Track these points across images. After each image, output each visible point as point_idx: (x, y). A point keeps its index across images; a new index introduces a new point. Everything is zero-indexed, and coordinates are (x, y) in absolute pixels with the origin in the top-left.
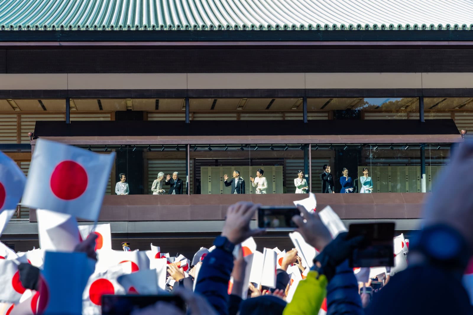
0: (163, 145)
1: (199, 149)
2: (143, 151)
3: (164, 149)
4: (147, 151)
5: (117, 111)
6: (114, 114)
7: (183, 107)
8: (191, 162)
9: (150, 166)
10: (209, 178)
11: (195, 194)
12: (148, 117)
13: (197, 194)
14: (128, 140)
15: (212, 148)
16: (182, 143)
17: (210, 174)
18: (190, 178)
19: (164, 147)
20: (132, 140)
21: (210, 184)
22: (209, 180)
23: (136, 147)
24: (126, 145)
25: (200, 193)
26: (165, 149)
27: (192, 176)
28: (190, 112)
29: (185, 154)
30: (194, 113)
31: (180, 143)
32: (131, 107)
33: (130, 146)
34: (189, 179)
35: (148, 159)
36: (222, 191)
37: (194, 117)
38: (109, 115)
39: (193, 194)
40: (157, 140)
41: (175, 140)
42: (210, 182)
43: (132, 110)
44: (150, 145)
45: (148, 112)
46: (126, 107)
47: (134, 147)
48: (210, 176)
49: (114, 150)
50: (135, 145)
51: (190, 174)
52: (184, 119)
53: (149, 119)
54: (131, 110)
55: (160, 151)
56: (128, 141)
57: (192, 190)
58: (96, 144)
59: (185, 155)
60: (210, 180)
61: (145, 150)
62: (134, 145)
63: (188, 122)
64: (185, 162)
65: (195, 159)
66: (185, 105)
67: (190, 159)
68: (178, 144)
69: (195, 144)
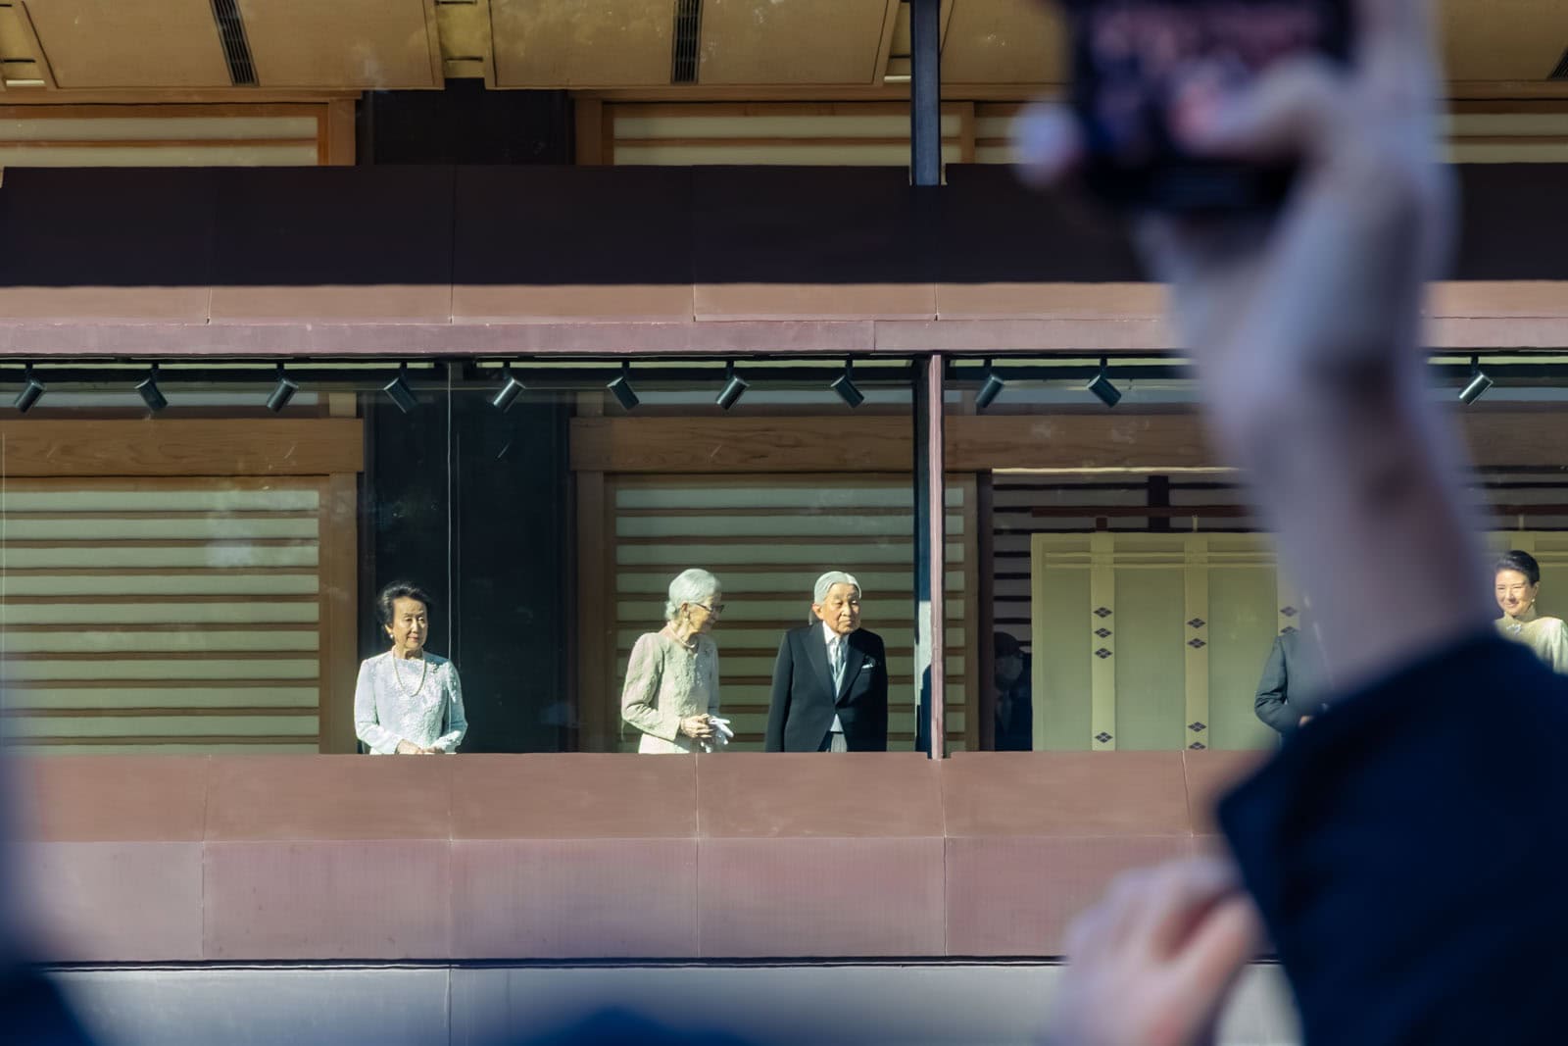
0: (730, 357)
1: (1013, 392)
2: (573, 410)
3: (738, 391)
4: (609, 412)
5: (365, 93)
6: (345, 118)
7: (893, 56)
8: (958, 495)
9: (627, 526)
10: (1097, 623)
11: (982, 748)
12: (609, 141)
13: (997, 749)
14: (456, 320)
15: (1118, 384)
16: (882, 346)
17: (1103, 595)
18: (948, 623)
19: (744, 373)
20: (488, 322)
21: (1102, 672)
22: (1098, 643)
23: (518, 374)
24: (440, 361)
25: (1028, 747)
26: (749, 397)
27: (958, 608)
28: (943, 104)
29: (910, 433)
30: (982, 107)
31: (869, 347)
32: (480, 59)
33: (468, 365)
34: (938, 630)
35: (611, 475)
36: (1197, 727)
37: (980, 142)
38: (308, 125)
39: (969, 749)
40: (688, 321)
41: (827, 317)
42: (1103, 653)
43: (489, 85)
44: (626, 359)
45: (612, 104)
46: (438, 61)
47: (500, 376)
48: (1103, 612)
49: (343, 401)
50: (507, 362)
51: (947, 595)
52: (901, 156)
53: (624, 157)
54: (481, 80)
55: (708, 411)
56: (460, 329)
57: (959, 722)
58: (204, 349)
59: (911, 444)
60: (1108, 643)
61: (591, 399)
62: (506, 358)
63: (929, 176)
64: (904, 495)
65: (983, 476)
66: (905, 47)
67: (949, 474)
68: (850, 347)
69: (988, 356)
